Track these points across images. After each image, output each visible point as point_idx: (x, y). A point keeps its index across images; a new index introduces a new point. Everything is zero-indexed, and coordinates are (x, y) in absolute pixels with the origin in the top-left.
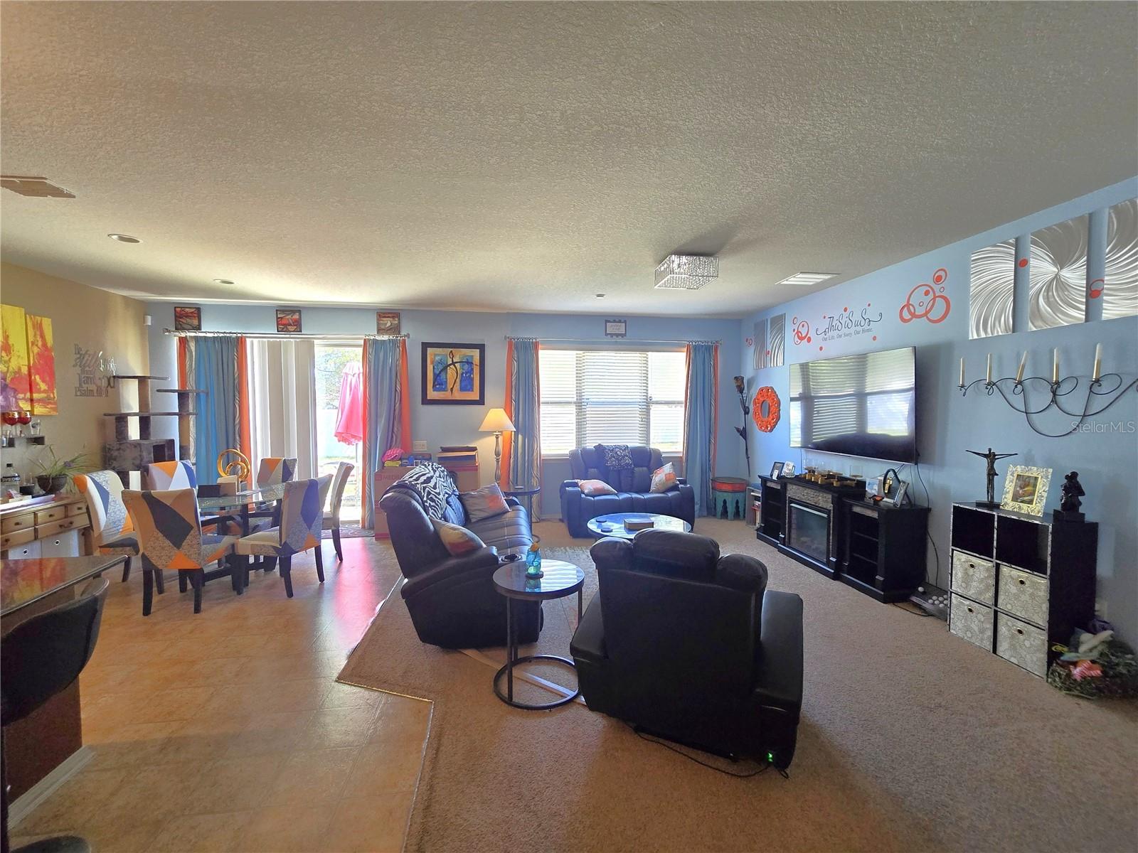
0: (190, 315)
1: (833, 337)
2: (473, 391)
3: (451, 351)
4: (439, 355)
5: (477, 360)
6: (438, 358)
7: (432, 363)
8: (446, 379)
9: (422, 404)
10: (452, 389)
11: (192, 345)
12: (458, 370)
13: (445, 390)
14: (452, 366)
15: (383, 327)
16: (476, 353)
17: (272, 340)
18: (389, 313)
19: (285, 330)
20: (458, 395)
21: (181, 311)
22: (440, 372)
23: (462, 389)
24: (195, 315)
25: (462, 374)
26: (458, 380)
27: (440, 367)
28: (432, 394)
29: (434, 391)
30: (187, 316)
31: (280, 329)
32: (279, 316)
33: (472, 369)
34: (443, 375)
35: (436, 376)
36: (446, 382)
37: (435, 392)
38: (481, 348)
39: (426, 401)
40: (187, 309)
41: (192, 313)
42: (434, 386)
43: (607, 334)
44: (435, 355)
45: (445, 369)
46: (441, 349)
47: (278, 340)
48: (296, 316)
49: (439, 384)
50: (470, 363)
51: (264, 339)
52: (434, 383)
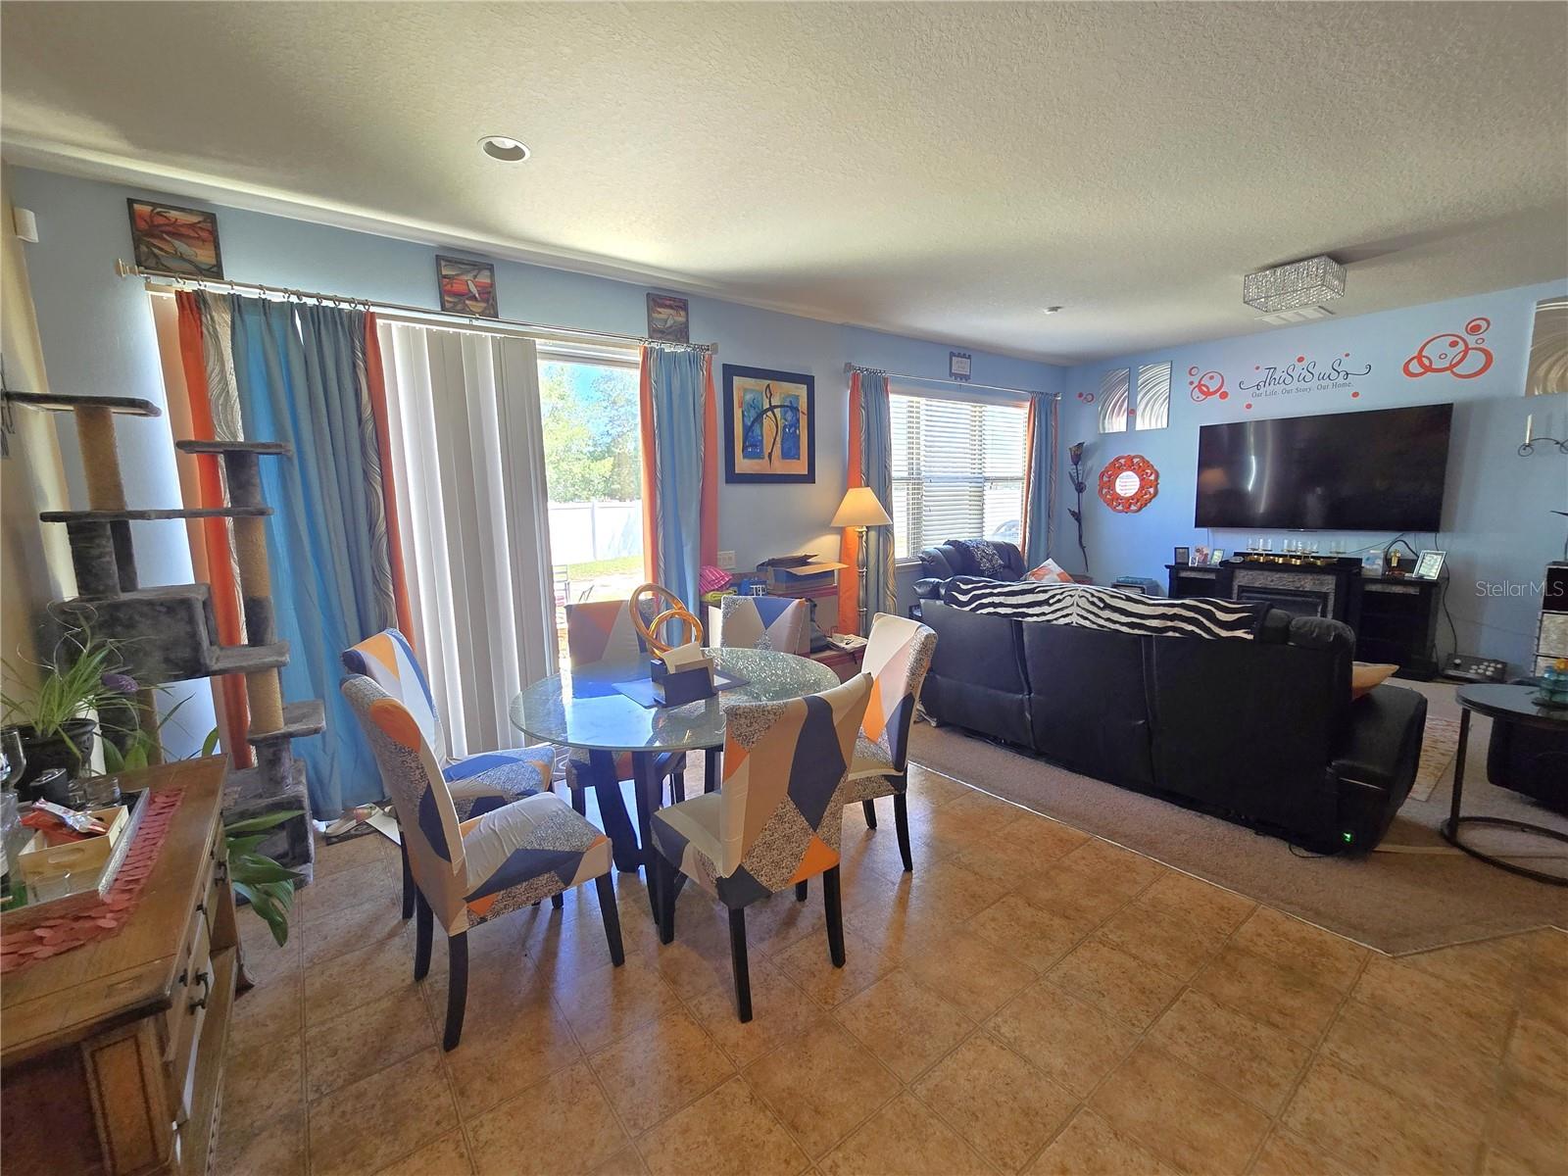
0: (183, 231)
1: (1274, 393)
2: (799, 459)
3: (768, 385)
4: (752, 391)
5: (803, 405)
6: (748, 397)
7: (741, 405)
8: (762, 436)
9: (727, 482)
10: (770, 455)
11: (222, 321)
12: (779, 419)
13: (759, 456)
14: (770, 413)
15: (660, 326)
16: (802, 390)
17: (435, 328)
18: (670, 299)
19: (459, 307)
20: (780, 467)
21: (152, 215)
22: (753, 423)
23: (786, 455)
24: (204, 235)
25: (785, 427)
26: (779, 439)
27: (753, 414)
28: (743, 465)
29: (744, 457)
30: (176, 232)
31: (447, 305)
32: (444, 272)
33: (798, 420)
34: (757, 430)
35: (747, 430)
36: (762, 441)
37: (746, 460)
38: (808, 381)
39: (733, 478)
40: (173, 214)
41: (192, 226)
42: (744, 448)
43: (951, 374)
44: (746, 390)
45: (759, 418)
46: (754, 380)
47: (451, 330)
48: (484, 278)
49: (753, 447)
50: (795, 409)
51: (418, 326)
52: (744, 443)
